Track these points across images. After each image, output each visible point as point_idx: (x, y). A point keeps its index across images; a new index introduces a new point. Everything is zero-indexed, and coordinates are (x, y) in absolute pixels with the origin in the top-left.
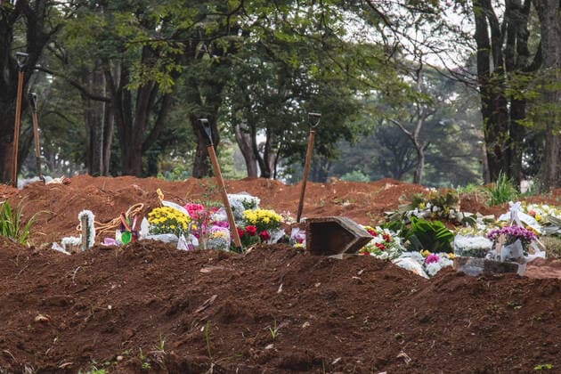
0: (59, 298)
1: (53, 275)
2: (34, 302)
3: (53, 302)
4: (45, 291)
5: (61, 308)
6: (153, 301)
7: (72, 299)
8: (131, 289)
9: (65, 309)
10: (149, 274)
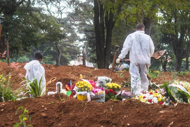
0: (106, 120)
1: (99, 111)
2: (96, 121)
3: (104, 121)
4: (99, 117)
5: (107, 124)
6: (145, 123)
7: (111, 121)
8: (133, 118)
9: (109, 125)
10: (138, 112)
